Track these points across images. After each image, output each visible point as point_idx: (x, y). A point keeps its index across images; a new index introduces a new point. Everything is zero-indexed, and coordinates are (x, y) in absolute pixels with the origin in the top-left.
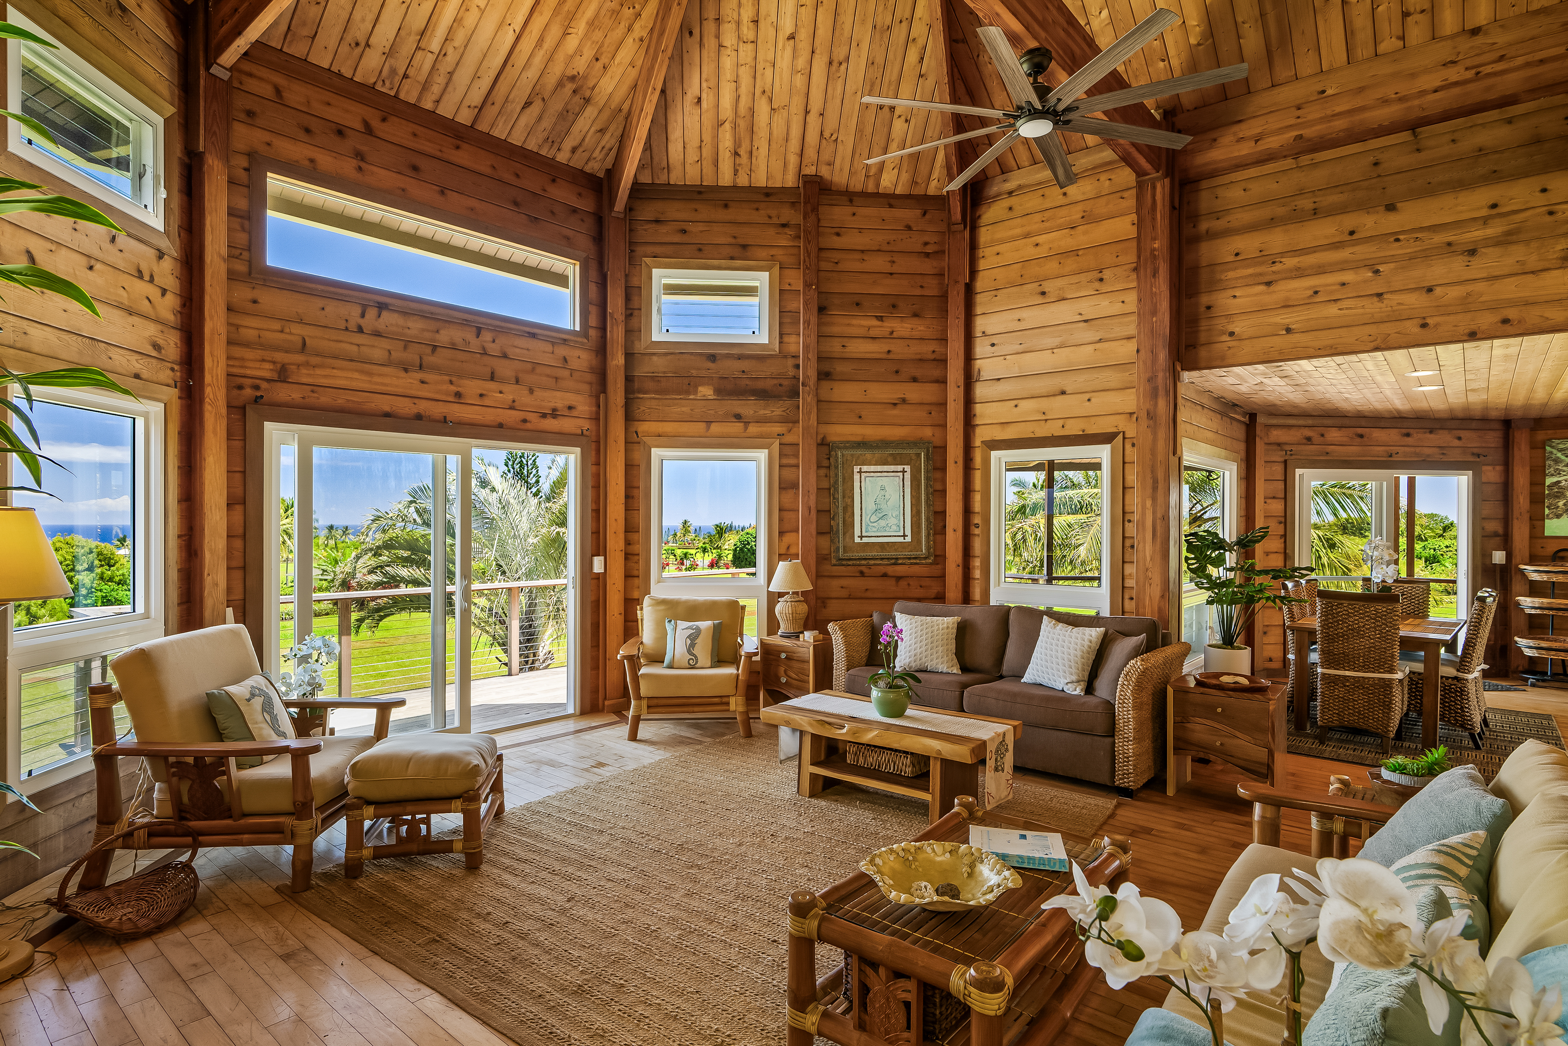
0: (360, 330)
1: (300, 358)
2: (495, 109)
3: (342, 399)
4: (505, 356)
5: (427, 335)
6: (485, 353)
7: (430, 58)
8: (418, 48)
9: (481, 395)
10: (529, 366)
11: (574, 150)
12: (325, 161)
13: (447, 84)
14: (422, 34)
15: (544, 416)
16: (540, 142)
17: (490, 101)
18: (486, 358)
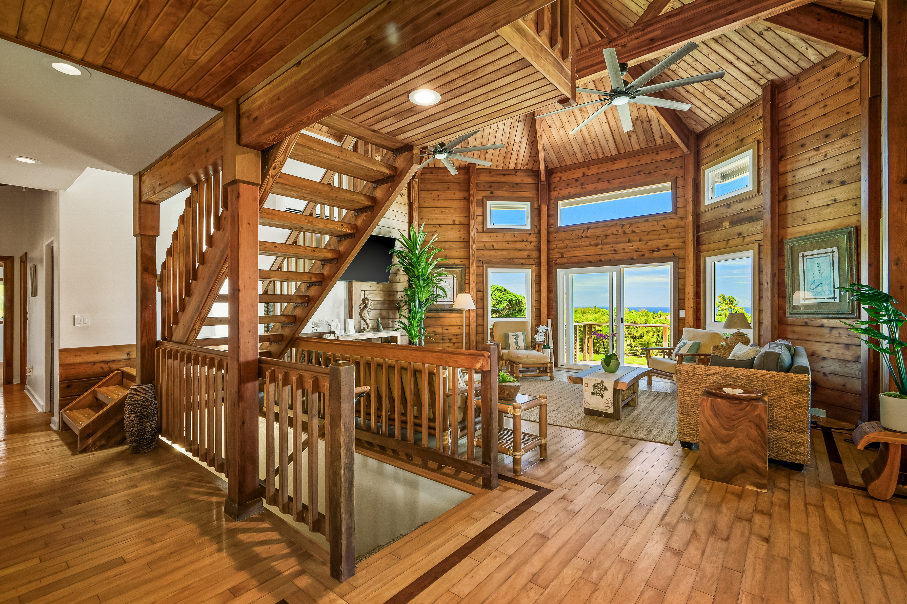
0: (582, 237)
1: (565, 250)
2: (621, 144)
3: (577, 259)
4: (633, 232)
5: (603, 233)
6: (625, 233)
7: (591, 145)
8: (586, 145)
9: (624, 249)
10: (646, 233)
11: (662, 137)
12: (572, 191)
13: (601, 148)
14: (584, 141)
15: (653, 251)
16: (646, 143)
17: (617, 144)
18: (626, 235)
